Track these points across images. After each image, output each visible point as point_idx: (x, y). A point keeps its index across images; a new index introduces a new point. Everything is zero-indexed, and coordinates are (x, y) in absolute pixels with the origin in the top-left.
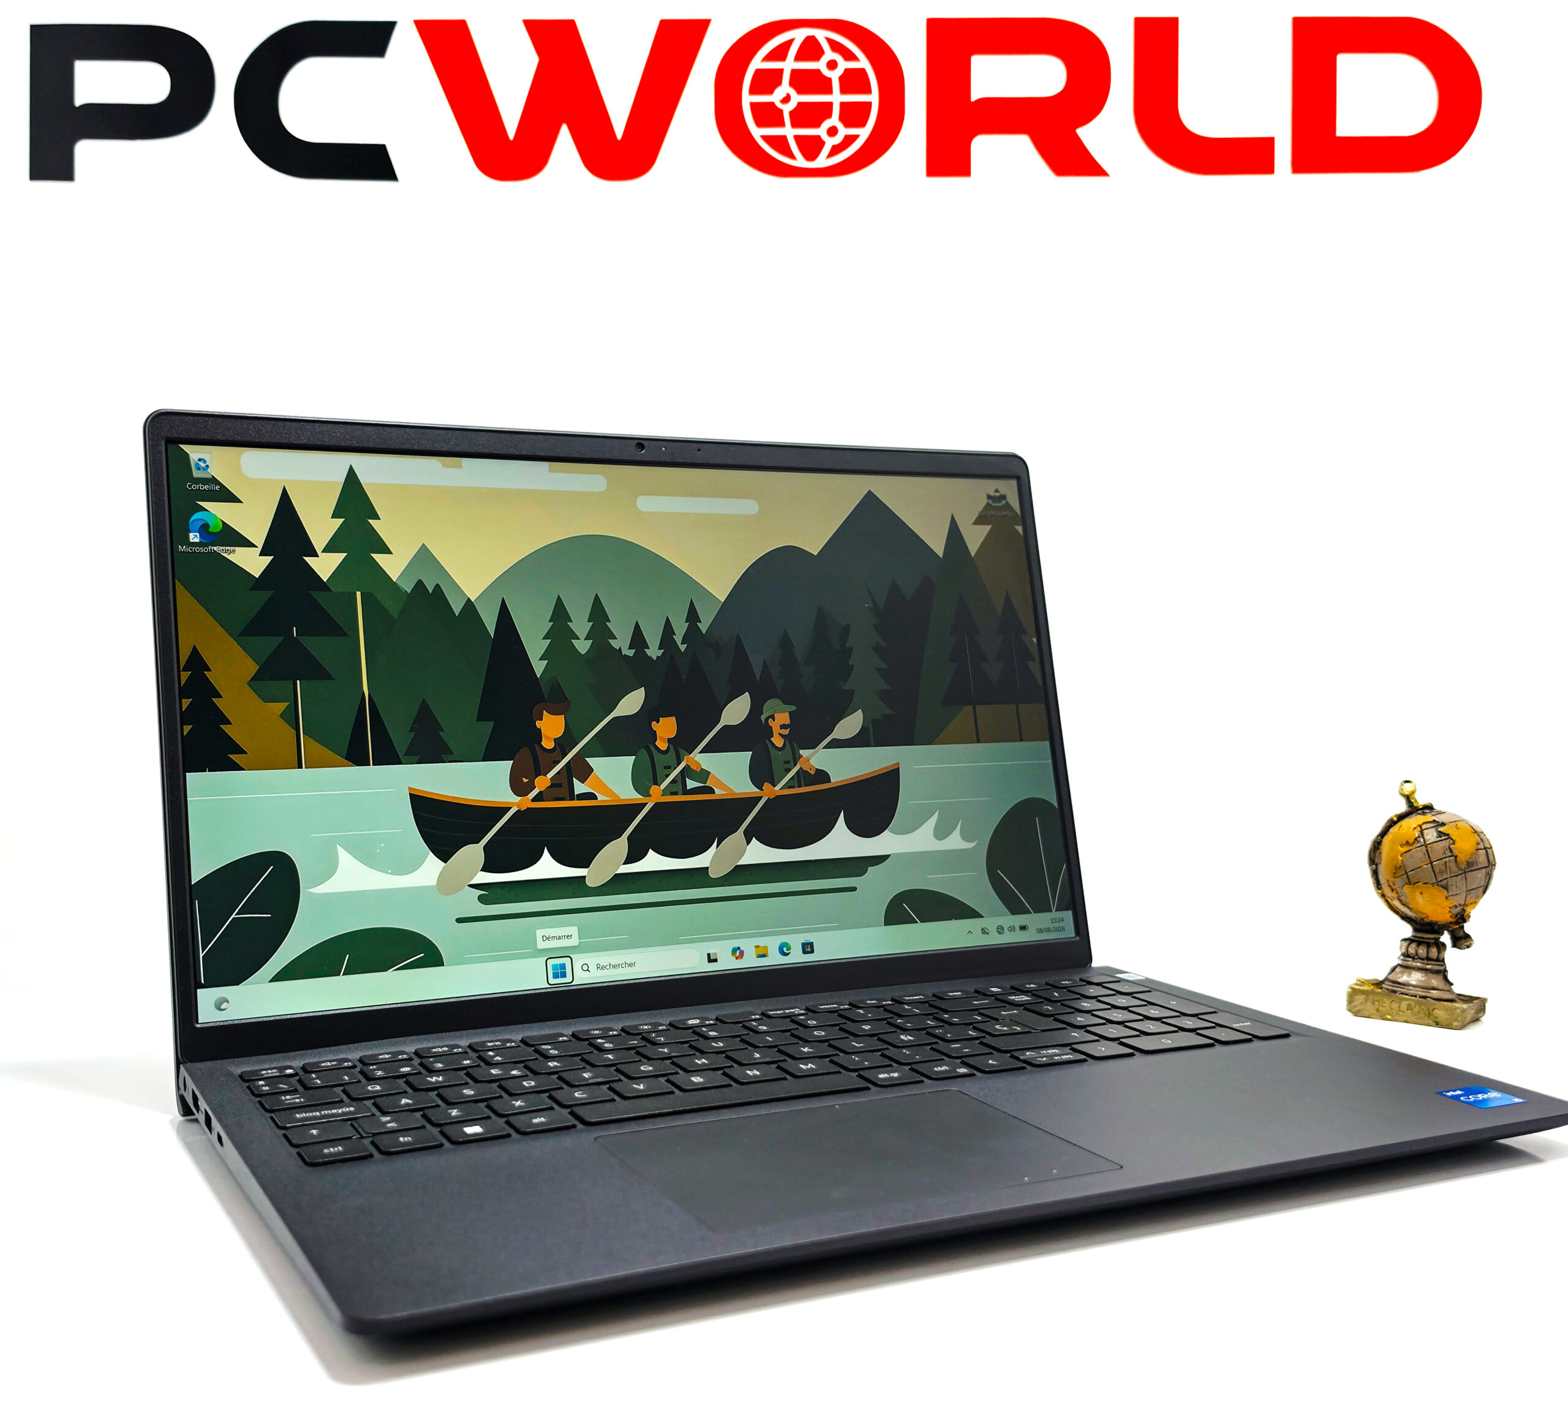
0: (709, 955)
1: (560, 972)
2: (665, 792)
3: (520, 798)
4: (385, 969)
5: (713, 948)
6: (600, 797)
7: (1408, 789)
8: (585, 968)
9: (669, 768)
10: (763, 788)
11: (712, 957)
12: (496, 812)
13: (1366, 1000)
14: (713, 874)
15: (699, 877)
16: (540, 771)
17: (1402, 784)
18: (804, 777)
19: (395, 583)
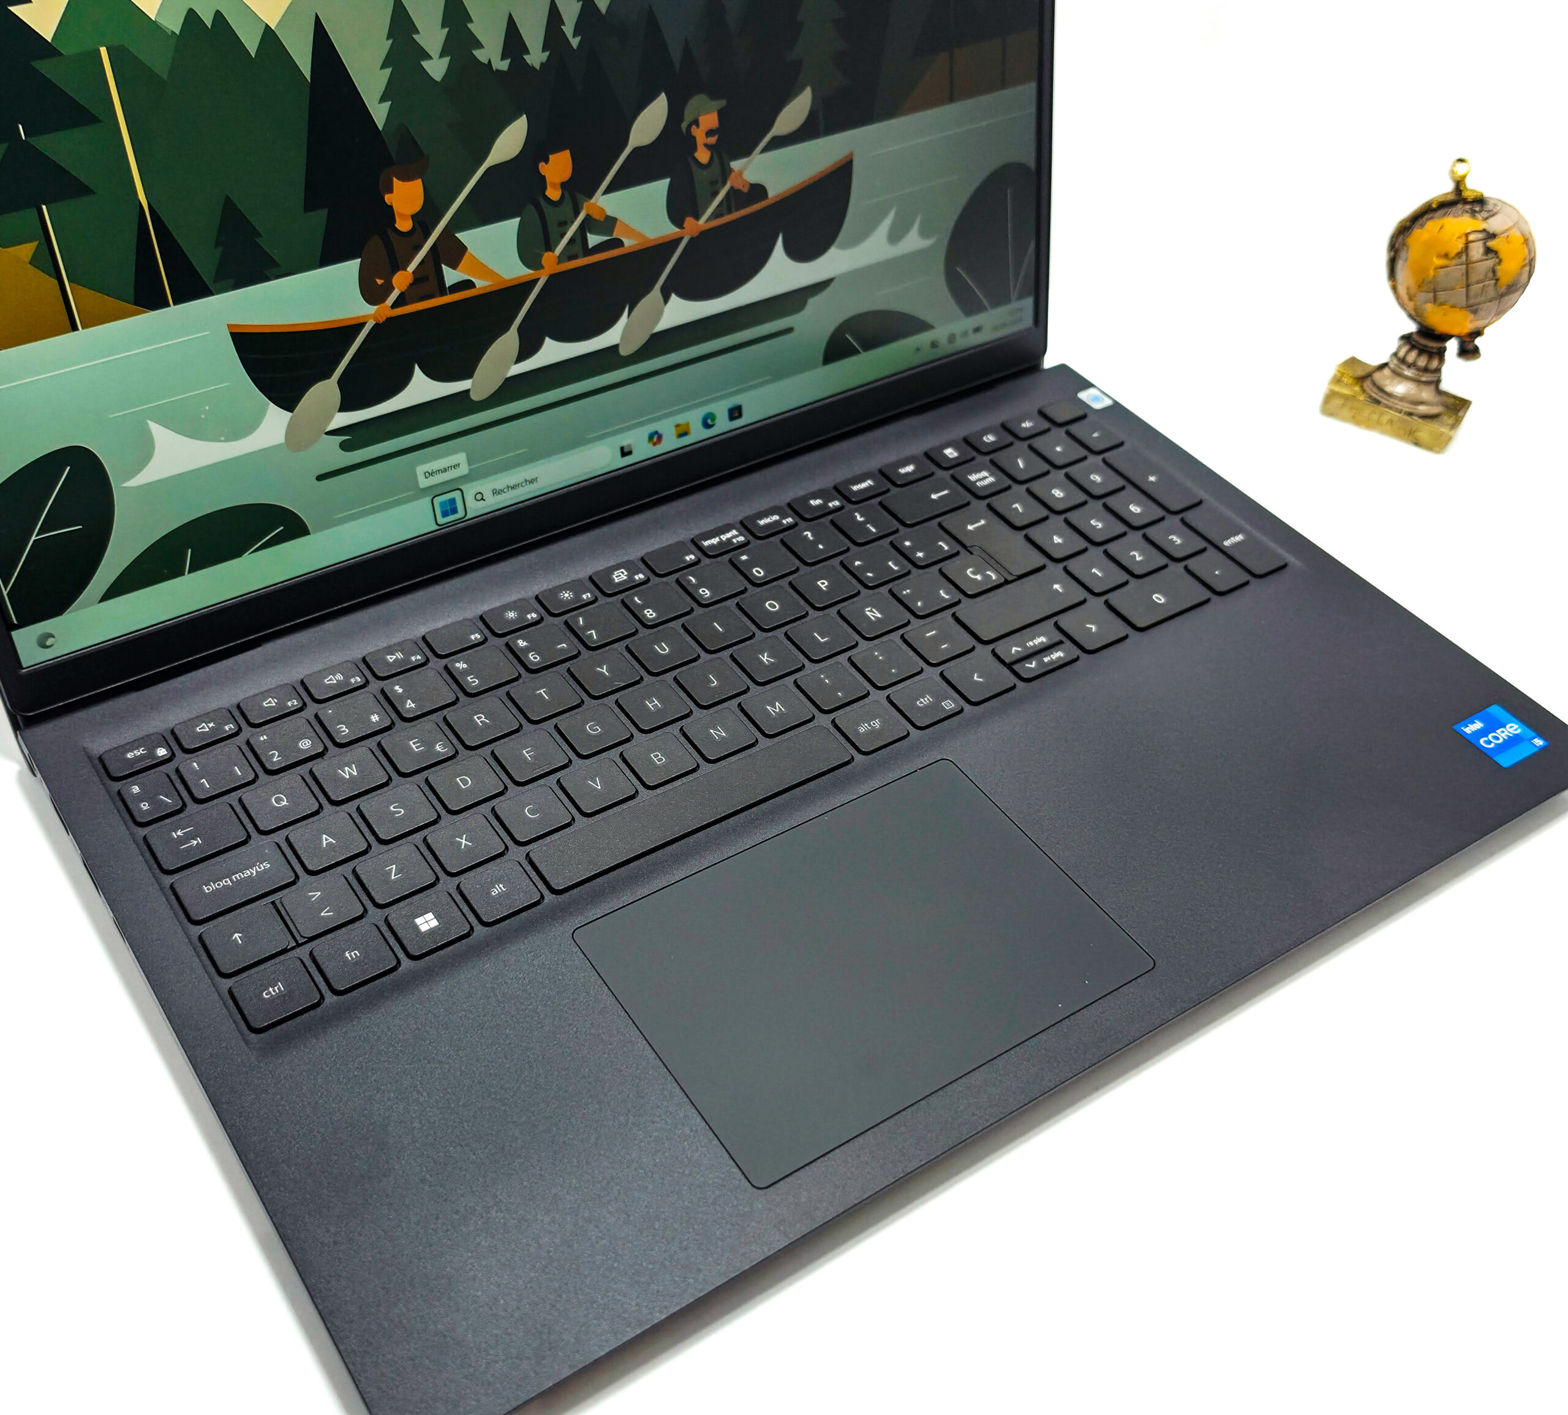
0: (622, 449)
1: (450, 508)
2: (561, 259)
3: (376, 307)
4: (238, 554)
5: (626, 439)
6: (480, 283)
7: (1461, 169)
8: (479, 497)
9: (565, 224)
10: (685, 226)
11: (626, 450)
12: (347, 331)
13: (1343, 405)
14: (624, 352)
15: (609, 358)
16: (398, 265)
17: (1454, 163)
18: (736, 199)
19: (155, 22)
